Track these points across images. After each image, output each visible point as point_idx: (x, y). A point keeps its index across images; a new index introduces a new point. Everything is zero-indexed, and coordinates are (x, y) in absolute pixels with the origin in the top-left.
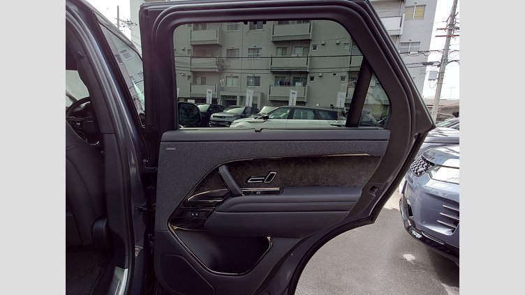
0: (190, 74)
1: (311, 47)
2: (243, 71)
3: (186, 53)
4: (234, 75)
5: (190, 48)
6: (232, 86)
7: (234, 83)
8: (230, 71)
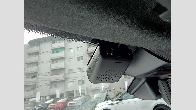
0: (49, 83)
2: (76, 78)
3: (47, 74)
4: (71, 81)
5: (50, 71)
6: (71, 86)
7: (72, 85)
8: (70, 79)
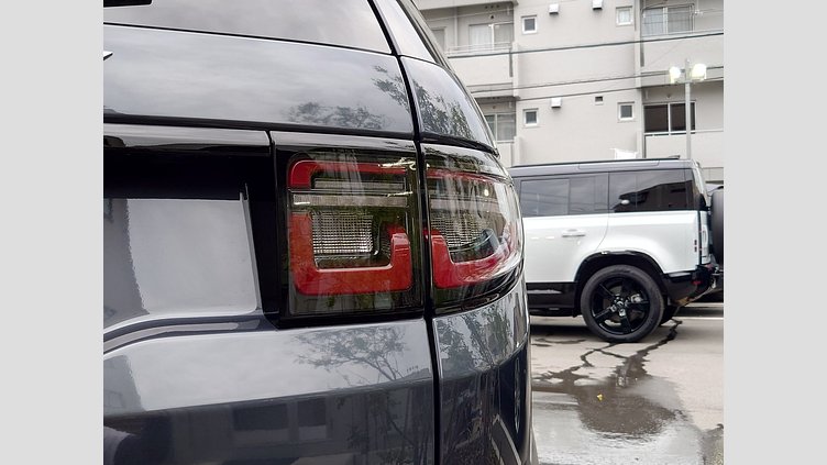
1: (519, 24)
